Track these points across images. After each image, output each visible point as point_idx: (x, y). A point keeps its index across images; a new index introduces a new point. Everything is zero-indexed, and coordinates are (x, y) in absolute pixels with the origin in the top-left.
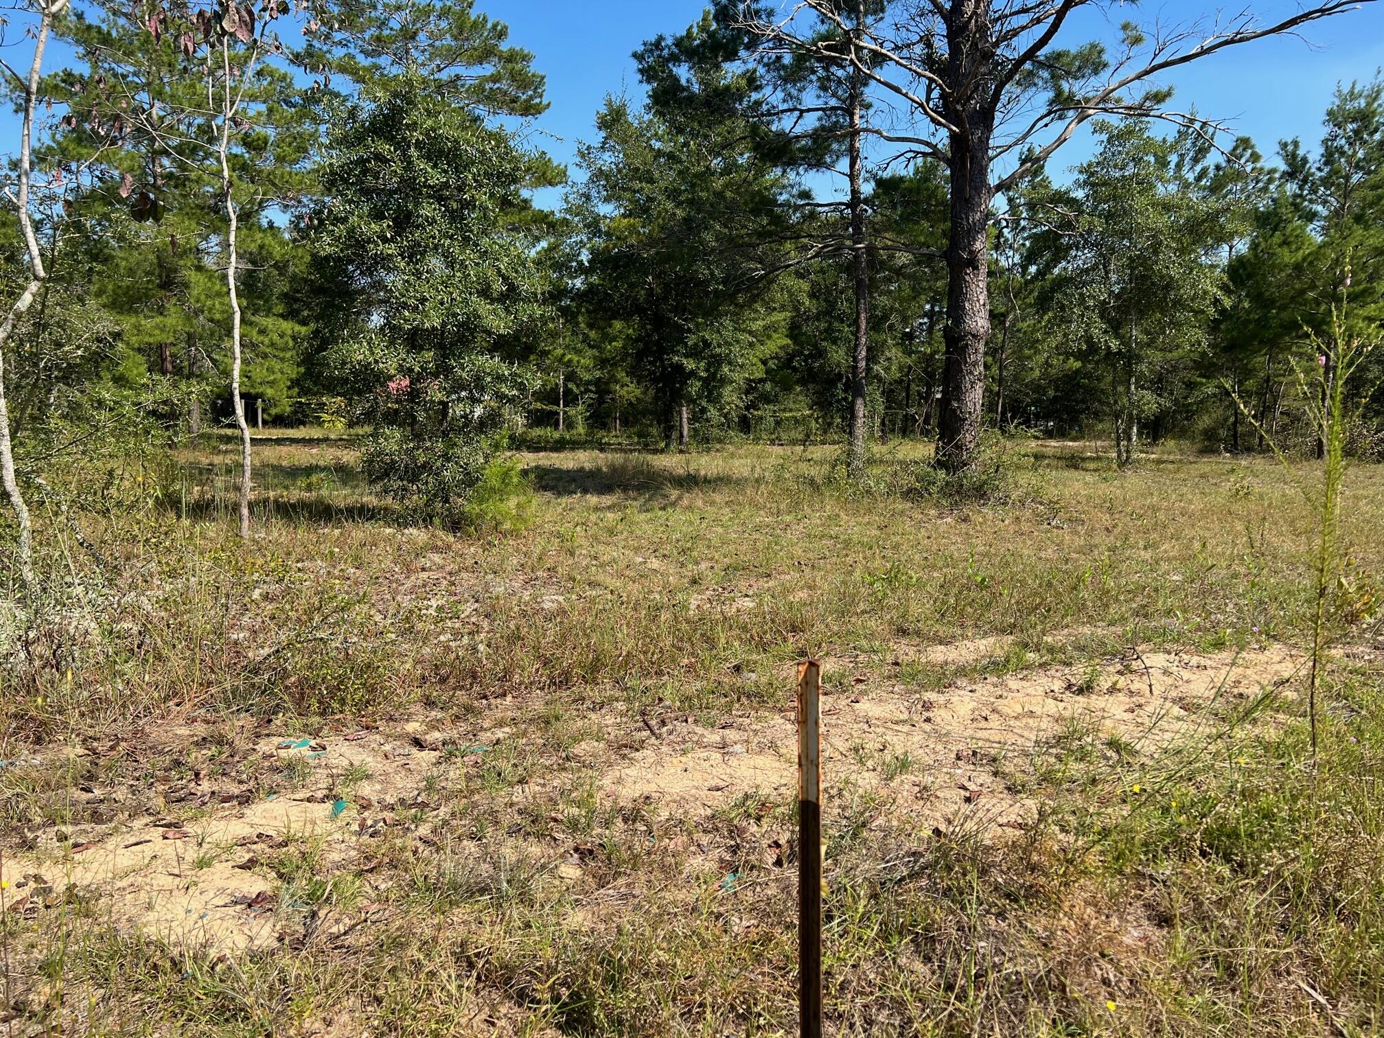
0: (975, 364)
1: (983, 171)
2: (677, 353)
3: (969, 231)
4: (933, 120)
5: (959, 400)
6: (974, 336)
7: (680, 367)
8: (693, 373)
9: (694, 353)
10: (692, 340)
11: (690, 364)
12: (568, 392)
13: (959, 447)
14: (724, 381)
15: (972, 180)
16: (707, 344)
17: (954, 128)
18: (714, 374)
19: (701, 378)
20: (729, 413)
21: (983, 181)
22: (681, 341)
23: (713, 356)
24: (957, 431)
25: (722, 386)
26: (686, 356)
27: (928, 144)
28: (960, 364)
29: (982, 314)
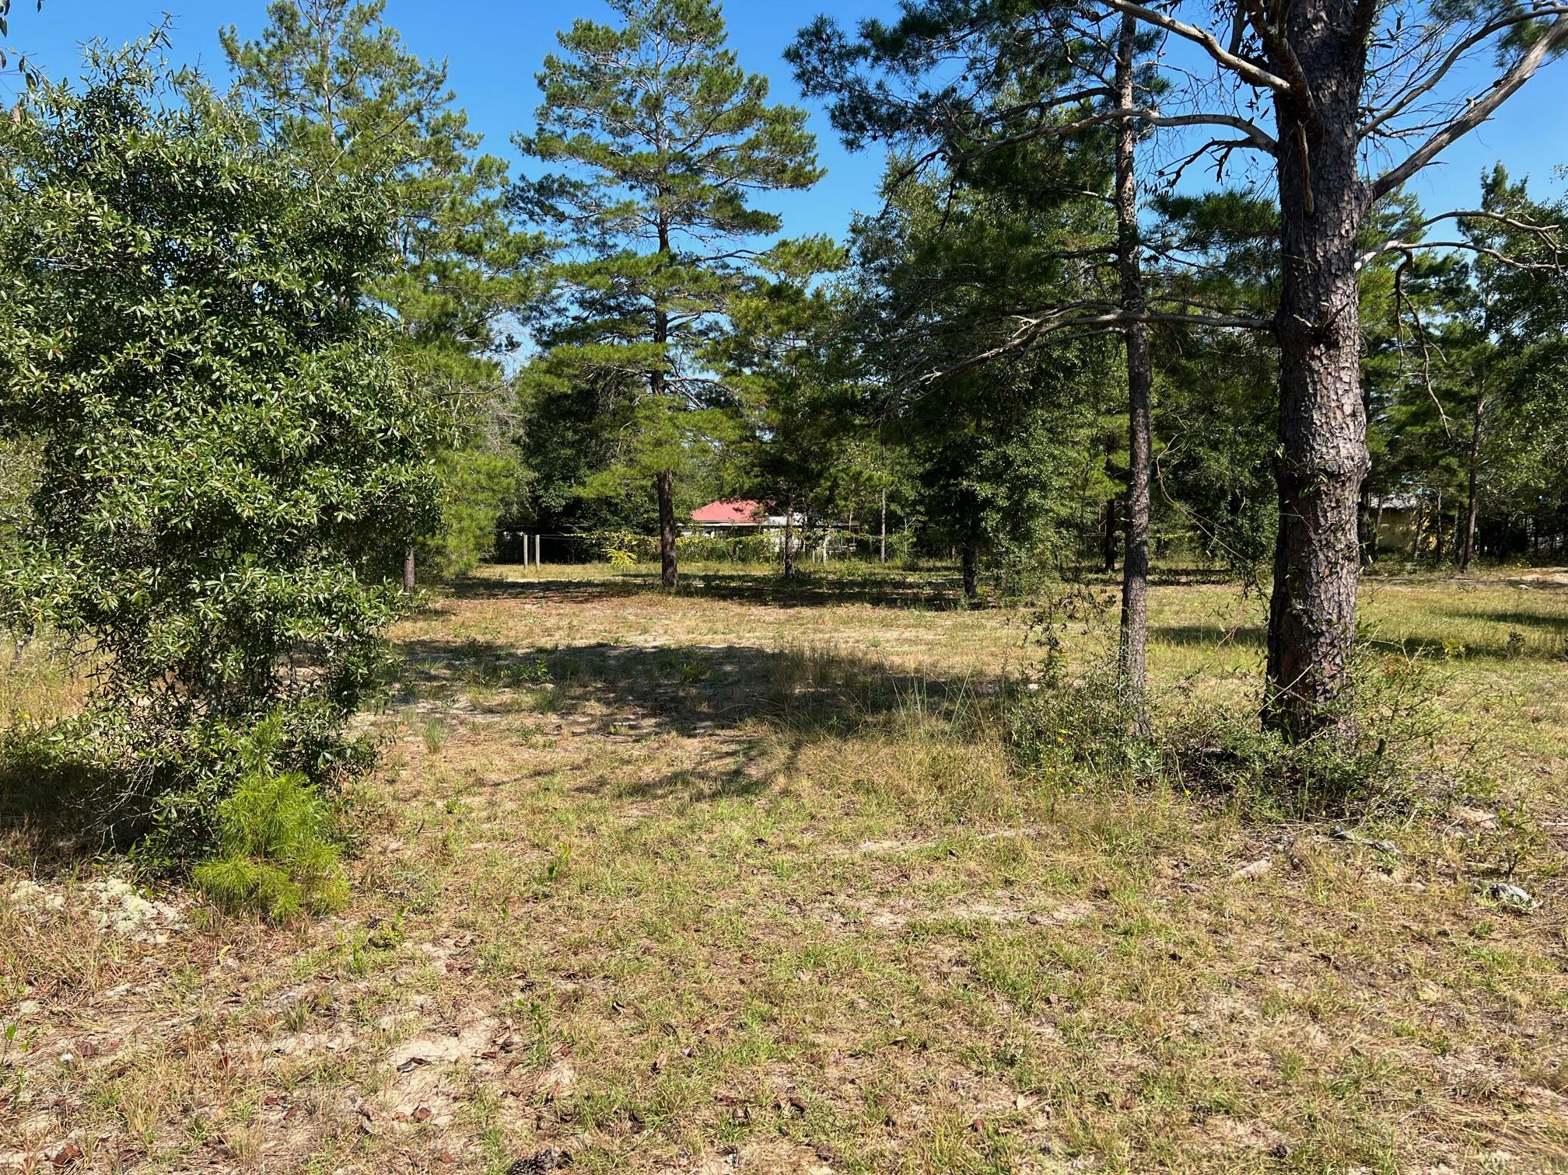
0: (1338, 528)
1: (1344, 160)
2: (968, 476)
3: (1316, 276)
4: (1246, 77)
5: (1305, 597)
6: (1332, 476)
7: (970, 495)
8: (988, 503)
9: (993, 475)
10: (987, 457)
11: (984, 490)
12: (891, 514)
13: (1310, 688)
14: (1033, 511)
15: (1320, 177)
16: (1009, 463)
17: (1279, 81)
18: (1019, 502)
19: (999, 509)
20: (1042, 553)
21: (1344, 176)
22: (974, 459)
23: (1018, 478)
24: (1303, 657)
25: (1031, 518)
26: (981, 479)
27: (1236, 122)
28: (1305, 531)
29: (1351, 431)
